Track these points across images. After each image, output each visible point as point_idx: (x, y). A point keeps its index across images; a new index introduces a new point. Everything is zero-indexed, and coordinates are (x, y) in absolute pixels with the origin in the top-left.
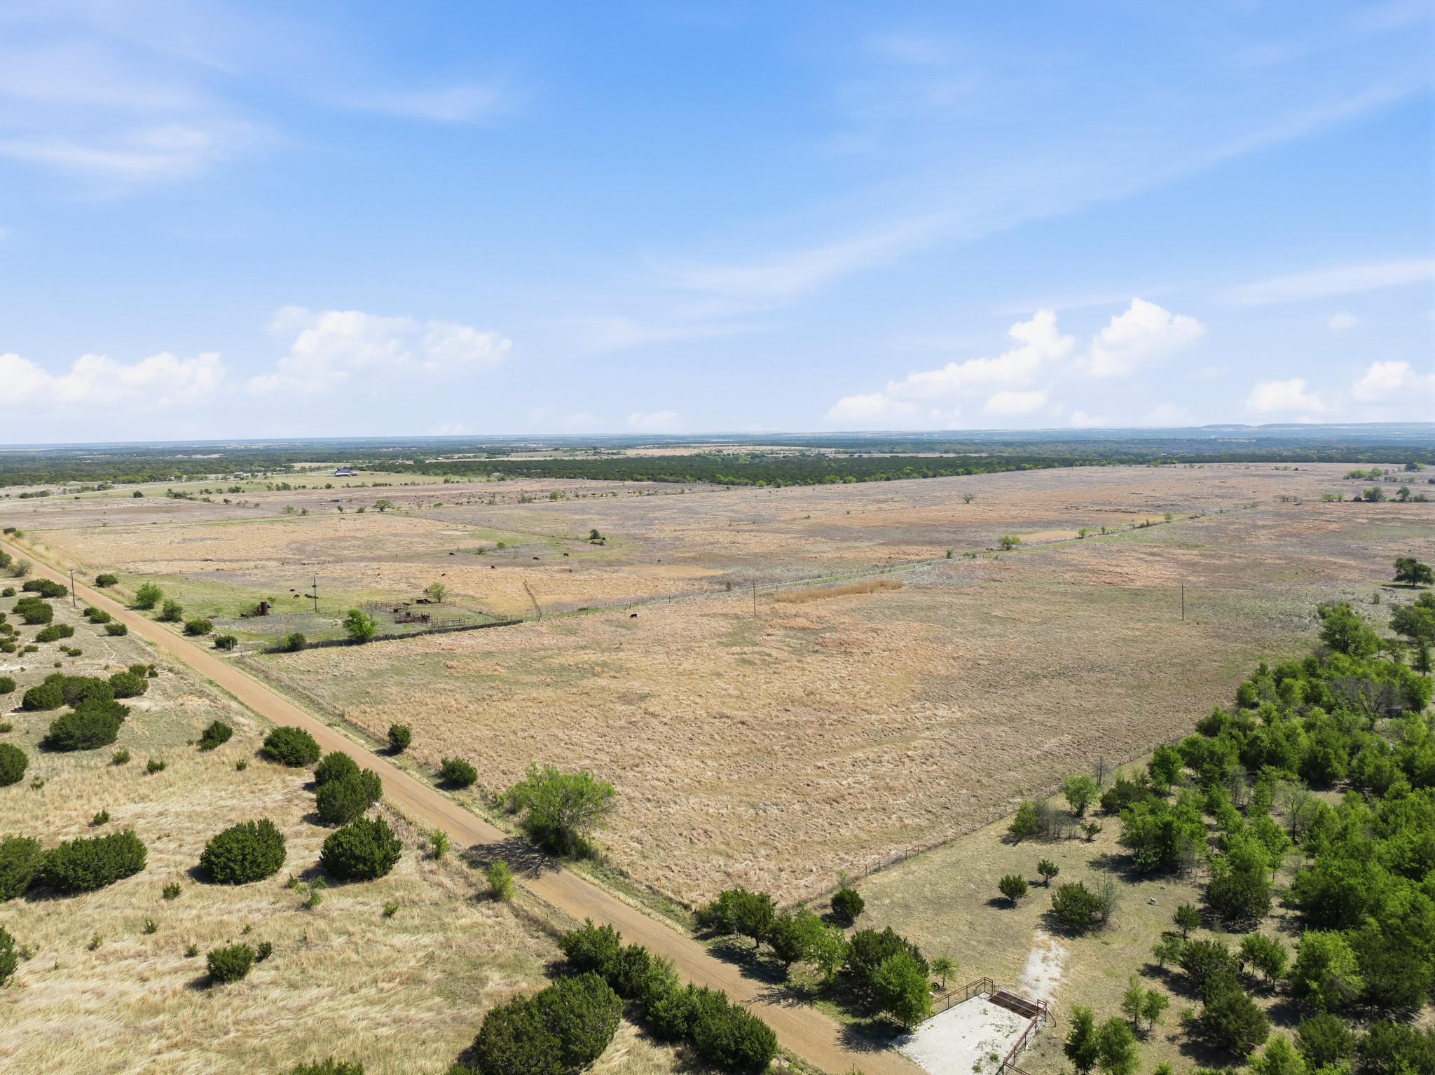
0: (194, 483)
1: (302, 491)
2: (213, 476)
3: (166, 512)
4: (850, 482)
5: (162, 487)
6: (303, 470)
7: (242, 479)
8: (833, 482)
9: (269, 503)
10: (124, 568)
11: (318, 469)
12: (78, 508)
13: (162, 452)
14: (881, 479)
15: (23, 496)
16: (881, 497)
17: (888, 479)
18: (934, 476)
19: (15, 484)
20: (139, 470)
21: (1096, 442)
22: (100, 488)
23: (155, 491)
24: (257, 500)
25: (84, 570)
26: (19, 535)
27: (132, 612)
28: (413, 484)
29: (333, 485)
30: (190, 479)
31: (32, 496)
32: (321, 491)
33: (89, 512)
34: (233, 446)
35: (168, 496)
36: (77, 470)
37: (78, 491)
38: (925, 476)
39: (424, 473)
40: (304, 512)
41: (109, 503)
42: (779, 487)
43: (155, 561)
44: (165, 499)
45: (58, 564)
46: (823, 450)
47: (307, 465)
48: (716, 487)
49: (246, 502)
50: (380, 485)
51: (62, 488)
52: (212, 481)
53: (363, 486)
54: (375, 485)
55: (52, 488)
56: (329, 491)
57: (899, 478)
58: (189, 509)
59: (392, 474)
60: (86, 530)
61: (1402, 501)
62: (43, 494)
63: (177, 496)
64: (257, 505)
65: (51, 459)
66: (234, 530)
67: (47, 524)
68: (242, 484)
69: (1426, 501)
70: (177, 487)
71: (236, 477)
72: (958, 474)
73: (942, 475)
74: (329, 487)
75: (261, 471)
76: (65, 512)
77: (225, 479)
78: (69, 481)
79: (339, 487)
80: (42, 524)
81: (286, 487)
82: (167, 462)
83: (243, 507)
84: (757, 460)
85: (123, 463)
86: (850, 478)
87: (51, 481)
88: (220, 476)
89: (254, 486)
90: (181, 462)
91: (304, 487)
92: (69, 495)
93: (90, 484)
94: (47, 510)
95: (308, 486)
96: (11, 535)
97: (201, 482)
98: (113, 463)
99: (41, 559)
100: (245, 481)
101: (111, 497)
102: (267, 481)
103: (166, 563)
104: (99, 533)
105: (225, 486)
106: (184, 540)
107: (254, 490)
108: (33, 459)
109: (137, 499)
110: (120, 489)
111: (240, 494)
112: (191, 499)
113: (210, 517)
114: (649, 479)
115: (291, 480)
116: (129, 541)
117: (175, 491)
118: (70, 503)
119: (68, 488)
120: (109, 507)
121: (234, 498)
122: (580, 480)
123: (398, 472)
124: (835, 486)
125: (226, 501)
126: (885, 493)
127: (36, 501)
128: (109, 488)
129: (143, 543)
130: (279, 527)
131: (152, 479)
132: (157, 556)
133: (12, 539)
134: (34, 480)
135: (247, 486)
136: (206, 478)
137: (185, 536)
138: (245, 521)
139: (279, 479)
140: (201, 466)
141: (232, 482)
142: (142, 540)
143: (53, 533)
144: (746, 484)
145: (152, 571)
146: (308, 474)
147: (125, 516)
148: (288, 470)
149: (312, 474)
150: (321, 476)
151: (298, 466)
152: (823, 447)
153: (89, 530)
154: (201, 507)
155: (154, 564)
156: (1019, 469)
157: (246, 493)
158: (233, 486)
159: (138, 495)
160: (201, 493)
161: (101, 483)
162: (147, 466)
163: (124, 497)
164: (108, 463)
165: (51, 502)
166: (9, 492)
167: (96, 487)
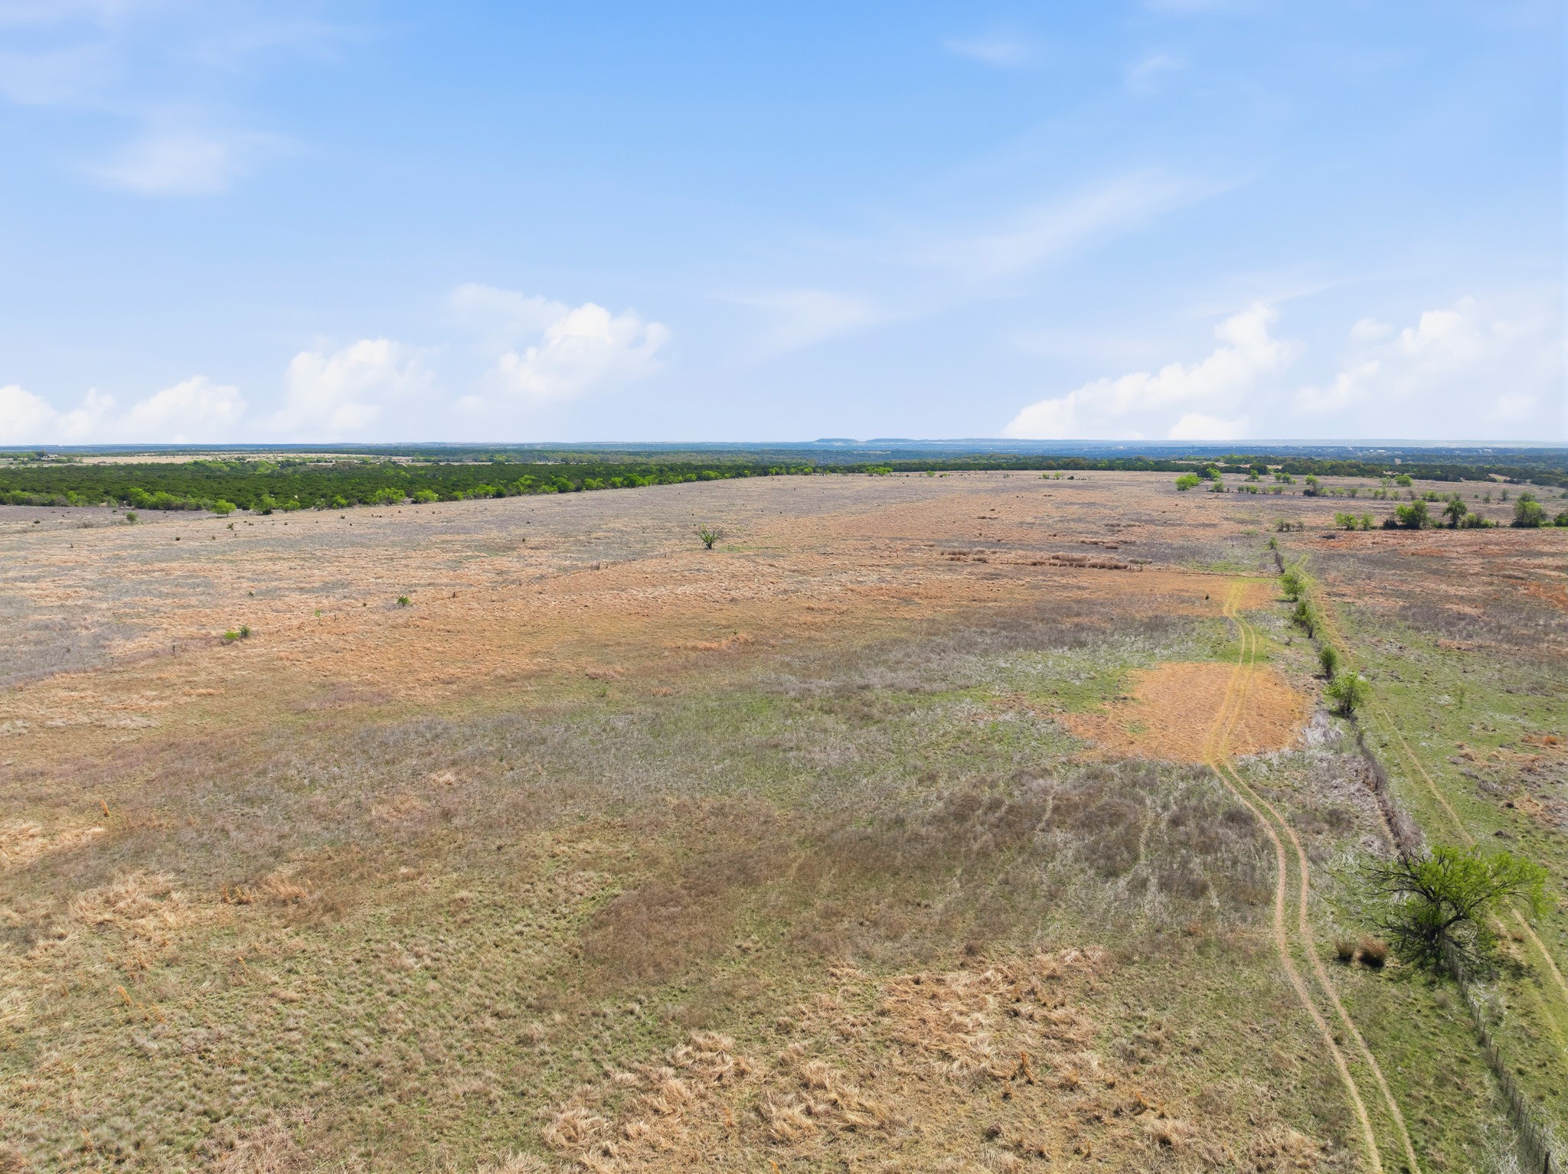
4: (426, 500)
8: (390, 502)
14: (486, 495)
16: (495, 535)
17: (499, 495)
18: (578, 490)
21: (729, 452)
38: (563, 490)
42: (267, 512)
46: (395, 458)
57: (519, 494)
61: (1452, 526)
69: (1485, 526)
72: (614, 486)
73: (589, 488)
84: (290, 470)
86: (428, 493)
124: (394, 508)
126: (502, 523)
144: (198, 508)
152: (397, 455)
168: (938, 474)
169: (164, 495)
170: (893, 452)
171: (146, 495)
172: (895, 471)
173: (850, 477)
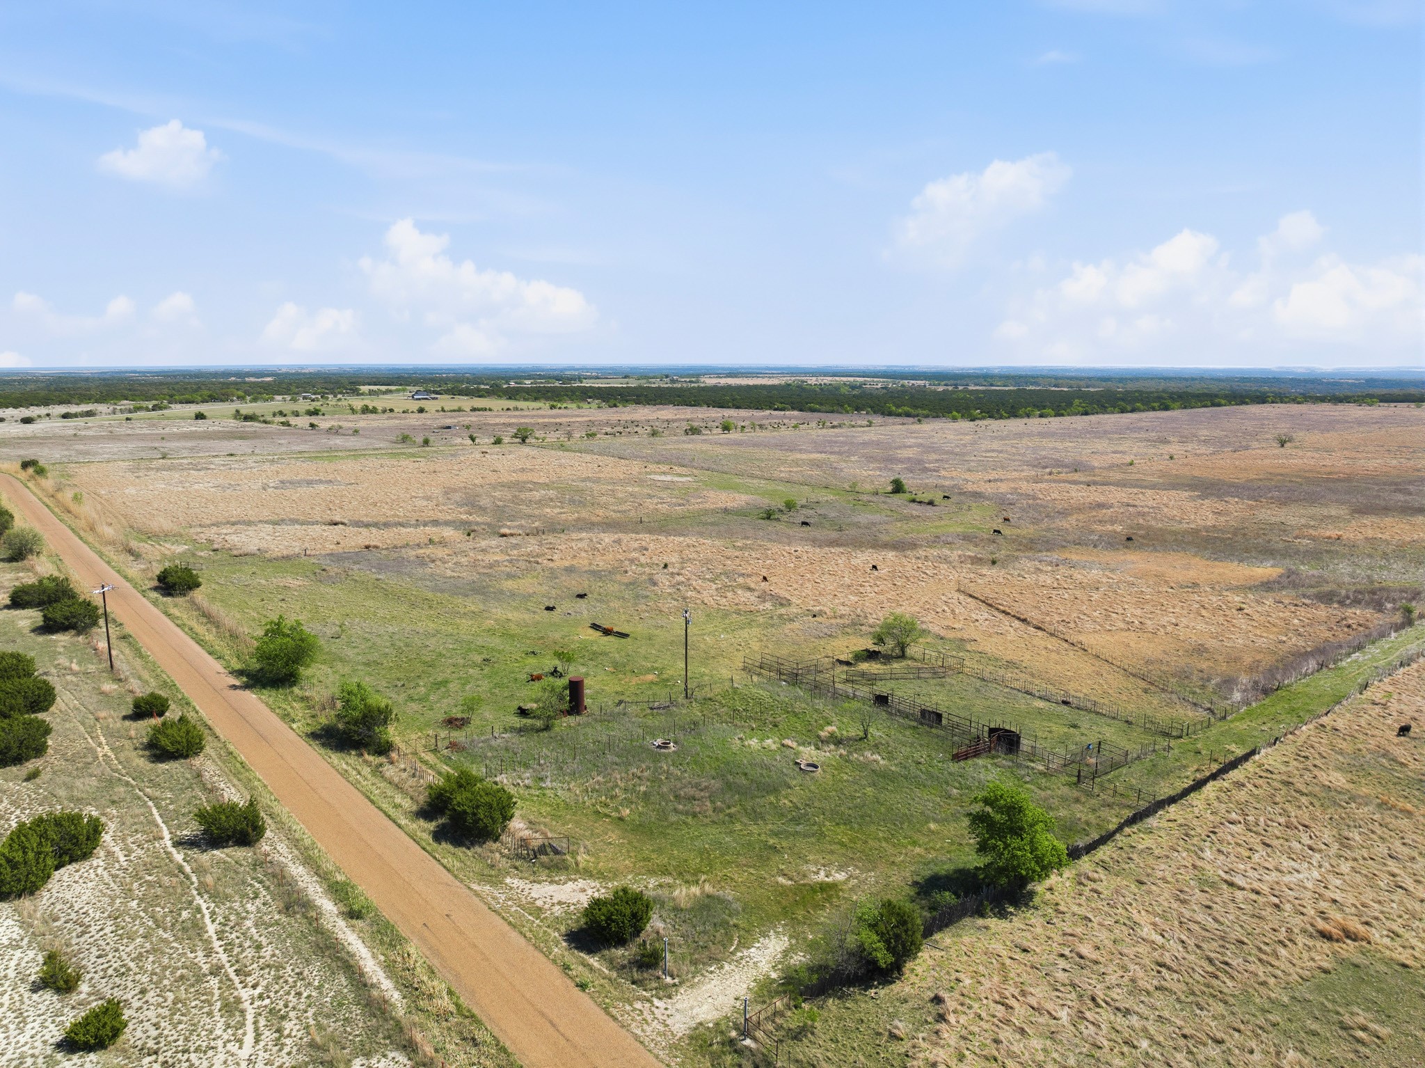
0: (259, 404)
1: (393, 415)
2: (279, 398)
3: (241, 438)
5: (226, 407)
6: (374, 393)
7: (313, 401)
9: (366, 429)
10: (202, 538)
11: (390, 391)
12: (129, 432)
13: (215, 374)
15: (65, 416)
19: (61, 403)
20: (196, 391)
22: (155, 408)
23: (220, 413)
24: (350, 425)
25: (134, 544)
26: (41, 472)
27: (251, 697)
29: (426, 408)
30: (255, 400)
31: (76, 415)
32: (413, 415)
33: (142, 437)
35: (235, 418)
36: (130, 390)
37: (130, 411)
39: (510, 398)
40: (426, 442)
41: (168, 426)
43: (249, 523)
44: (233, 424)
45: (92, 529)
47: (373, 388)
49: (340, 427)
50: (479, 410)
51: (111, 408)
52: (279, 402)
53: (460, 410)
54: (474, 410)
55: (101, 408)
58: (269, 435)
59: (476, 399)
60: (139, 464)
62: (89, 414)
63: (247, 418)
64: (355, 432)
65: (104, 380)
66: (347, 466)
67: (87, 453)
68: (316, 406)
70: (241, 408)
71: (304, 398)
74: (420, 410)
75: (328, 393)
76: (112, 437)
77: (293, 400)
78: (120, 400)
79: (433, 411)
80: (80, 453)
81: (370, 410)
82: (223, 383)
83: (337, 433)
85: (177, 383)
87: (101, 400)
88: (287, 397)
89: (333, 408)
90: (236, 383)
91: (391, 410)
92: (119, 416)
93: (145, 404)
94: (91, 433)
95: (395, 410)
96: (31, 470)
97: (266, 403)
98: (167, 384)
99: (65, 516)
100: (318, 403)
101: (168, 418)
102: (343, 403)
103: (269, 528)
104: (158, 470)
105: (298, 407)
106: (282, 482)
107: (336, 413)
108: (87, 379)
109: (200, 421)
110: (177, 409)
111: (323, 417)
112: (265, 422)
113: (302, 445)
114: (793, 409)
115: (370, 403)
116: (203, 484)
117: (243, 412)
118: (120, 425)
119: (119, 408)
120: (167, 430)
121: (319, 422)
123: (480, 397)
125: (312, 425)
127: (80, 422)
128: (165, 408)
129: (224, 488)
130: (406, 463)
131: (212, 398)
132: (252, 514)
133: (32, 477)
134: (84, 398)
135: (326, 408)
136: (272, 399)
137: (281, 477)
138: (355, 454)
139: (355, 402)
140: (261, 388)
141: (304, 403)
142: (220, 481)
143: (93, 467)
145: (252, 548)
146: (382, 396)
147: (190, 444)
148: (356, 392)
149: (385, 396)
150: (401, 400)
151: (364, 389)
153: (143, 465)
154: (283, 432)
155: (251, 531)
156: (1213, 405)
157: (329, 416)
158: (307, 407)
159: (200, 416)
160: (274, 415)
161: (155, 402)
162: (203, 387)
163: (183, 418)
164: (161, 384)
165: (99, 423)
166: (50, 412)
167: (150, 407)
168: (1393, 404)
169: (906, 408)
170: (1367, 381)
171: (894, 408)
172: (1381, 401)
173: (1340, 407)
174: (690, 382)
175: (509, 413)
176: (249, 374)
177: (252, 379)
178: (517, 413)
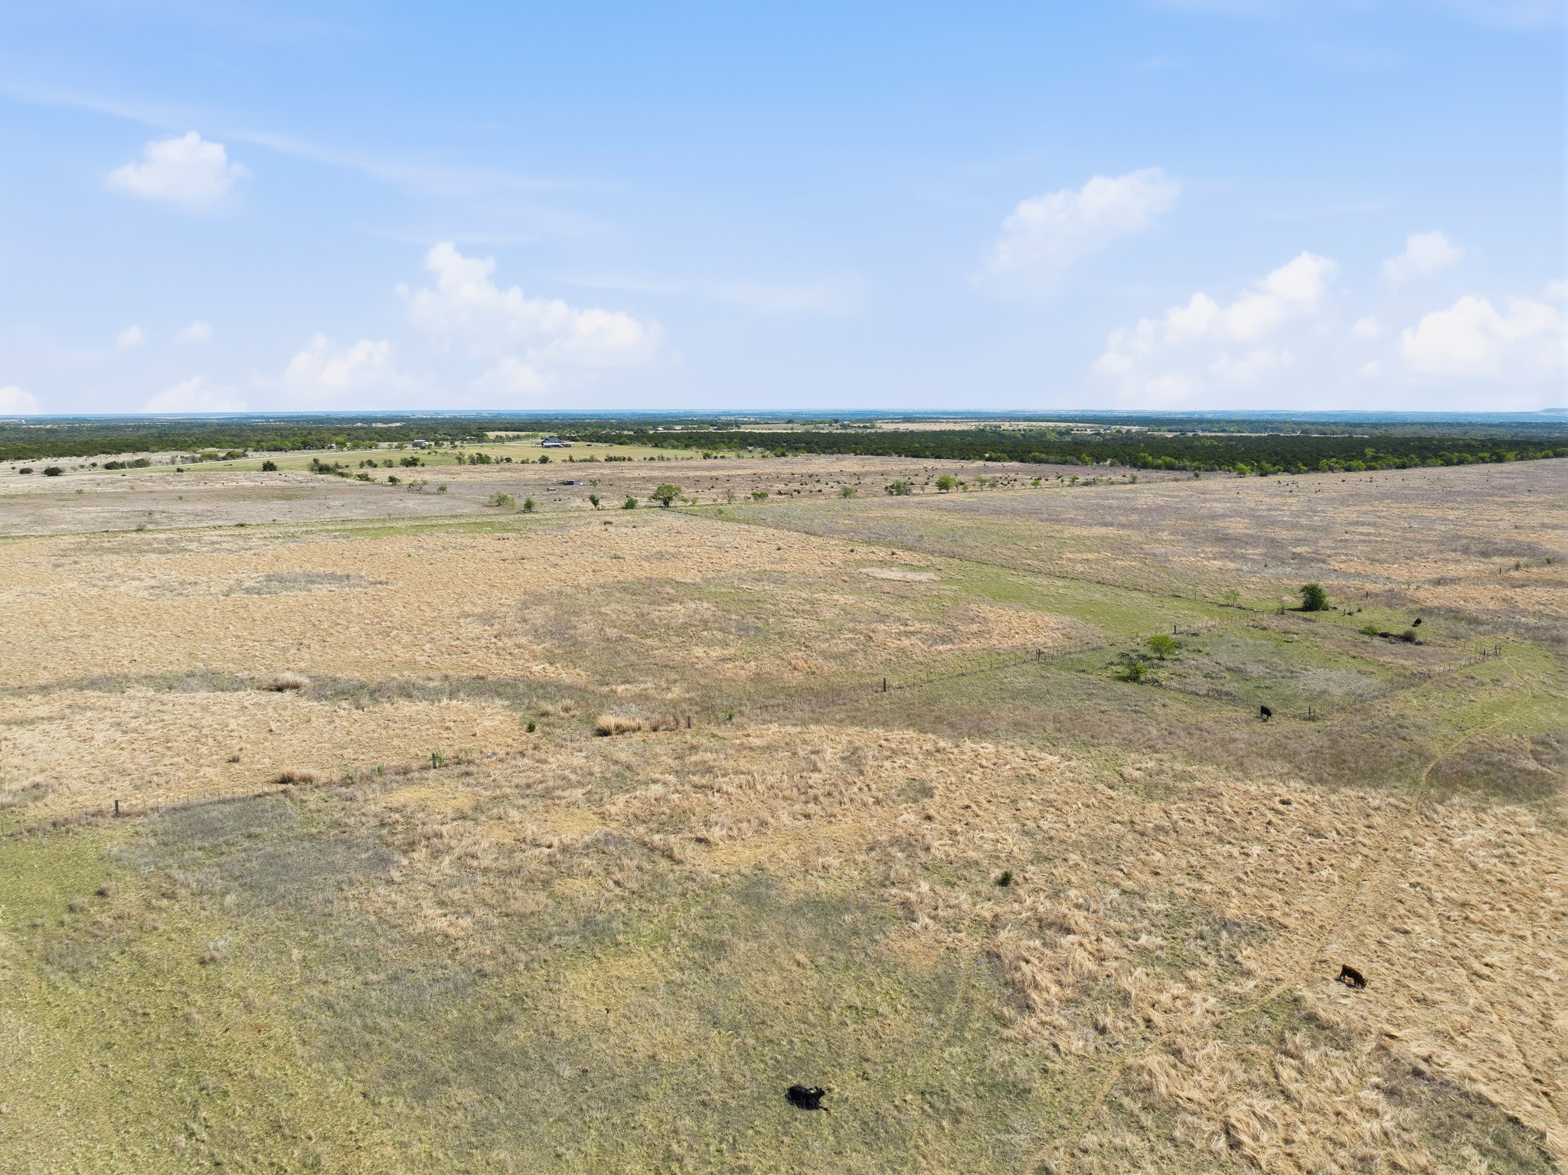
0: (355, 452)
1: (506, 465)
2: (385, 445)
5: (308, 456)
6: (499, 439)
7: (423, 448)
9: (460, 485)
11: (518, 438)
13: (343, 420)
15: (112, 466)
20: (296, 438)
22: (226, 457)
23: (296, 462)
24: (443, 478)
28: (662, 458)
29: (551, 458)
30: (355, 447)
31: (122, 465)
32: (533, 466)
34: (418, 416)
35: (312, 470)
37: (194, 461)
39: (656, 446)
40: (529, 506)
47: (503, 434)
48: (1140, 474)
49: (425, 483)
50: (615, 459)
51: (168, 457)
52: (383, 451)
53: (592, 460)
54: (609, 459)
56: (546, 466)
59: (615, 446)
62: (140, 464)
63: (323, 469)
64: (443, 489)
66: (394, 547)
68: (421, 455)
70: (327, 457)
71: (415, 445)
74: (544, 460)
75: (447, 440)
77: (400, 447)
79: (559, 461)
81: (483, 460)
83: (419, 491)
87: (153, 447)
88: (395, 444)
89: (439, 457)
90: (353, 429)
91: (509, 460)
93: (219, 452)
95: (514, 460)
97: (367, 451)
100: (426, 451)
101: (231, 470)
102: (456, 451)
105: (397, 456)
106: (269, 578)
107: (439, 463)
109: (266, 474)
110: (251, 458)
111: (418, 468)
112: (342, 475)
113: (357, 513)
115: (486, 450)
117: (322, 461)
118: (171, 478)
121: (406, 475)
122: (895, 458)
123: (620, 444)
125: (392, 480)
127: (130, 474)
128: (240, 456)
130: (486, 542)
131: (301, 445)
135: (430, 458)
136: (376, 447)
137: (277, 568)
138: (421, 525)
139: (471, 450)
140: (376, 433)
141: (409, 451)
146: (506, 443)
148: (481, 439)
149: (512, 444)
150: (526, 448)
151: (492, 435)
154: (352, 489)
157: (427, 467)
158: (408, 457)
159: (269, 467)
160: (362, 465)
161: (236, 450)
163: (250, 470)
165: (138, 476)
167: (222, 455)
169: (1167, 459)
171: (1150, 458)
174: (864, 427)
175: (653, 464)
176: (377, 420)
177: (380, 425)
178: (663, 464)
